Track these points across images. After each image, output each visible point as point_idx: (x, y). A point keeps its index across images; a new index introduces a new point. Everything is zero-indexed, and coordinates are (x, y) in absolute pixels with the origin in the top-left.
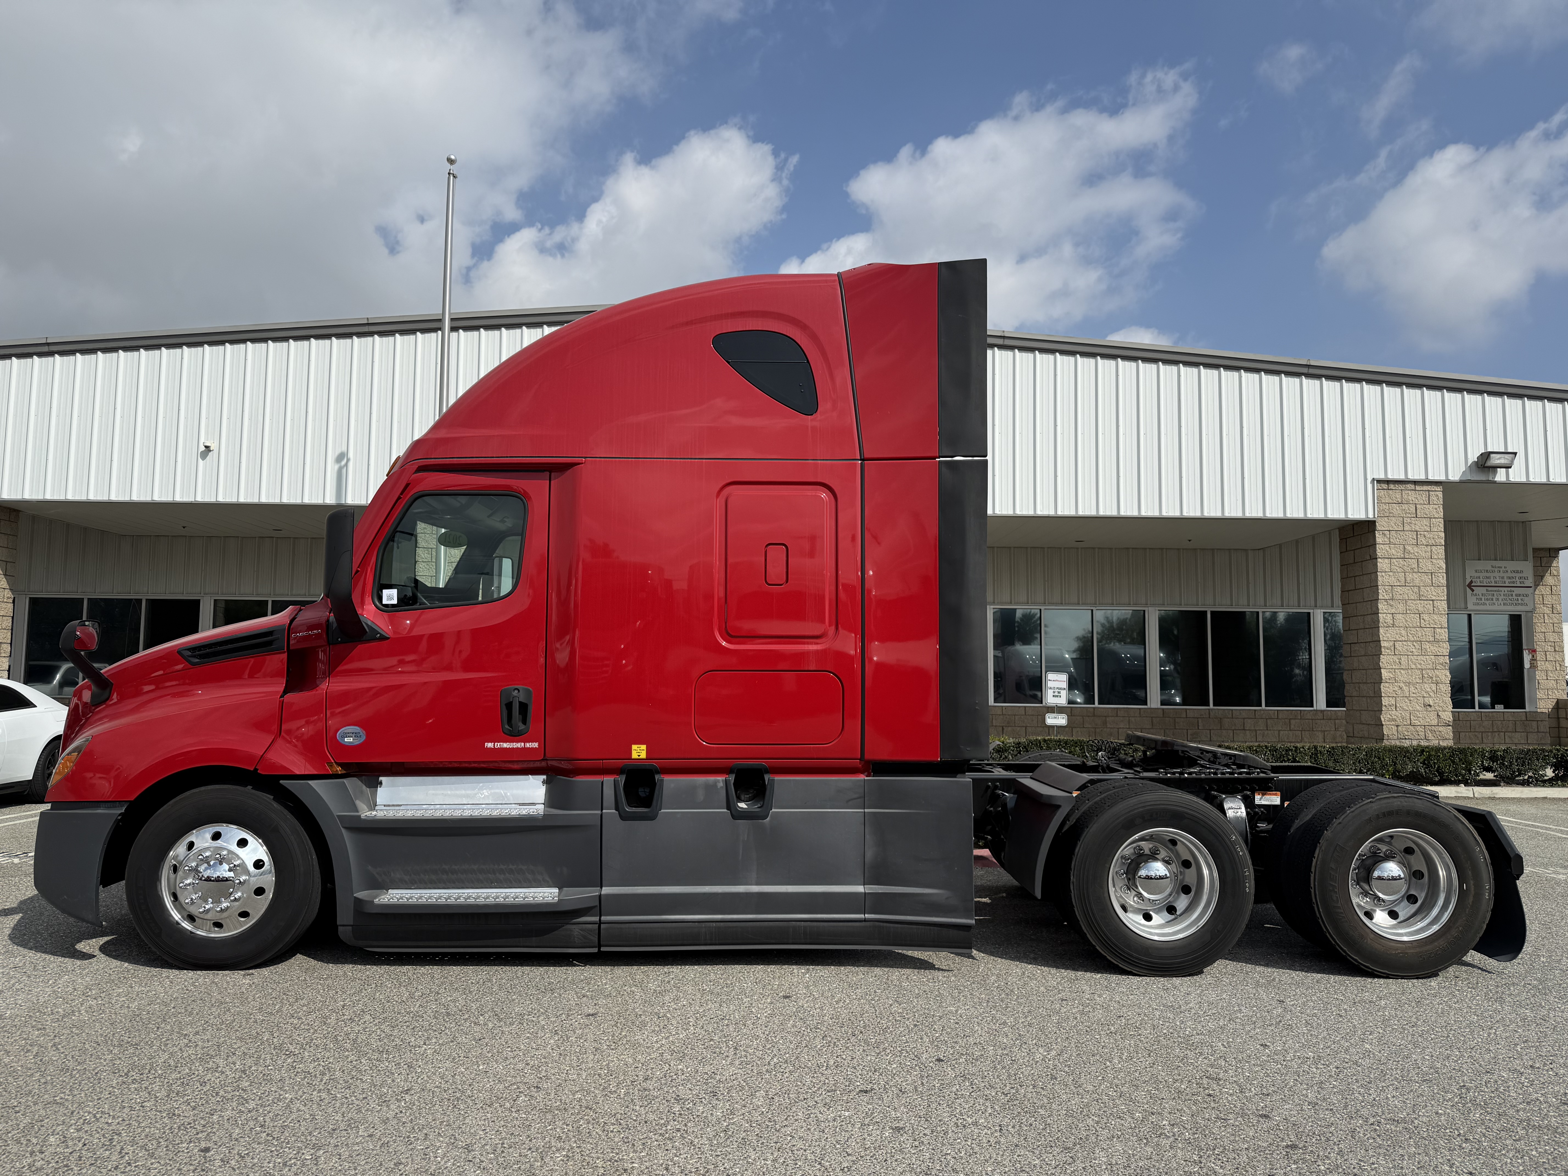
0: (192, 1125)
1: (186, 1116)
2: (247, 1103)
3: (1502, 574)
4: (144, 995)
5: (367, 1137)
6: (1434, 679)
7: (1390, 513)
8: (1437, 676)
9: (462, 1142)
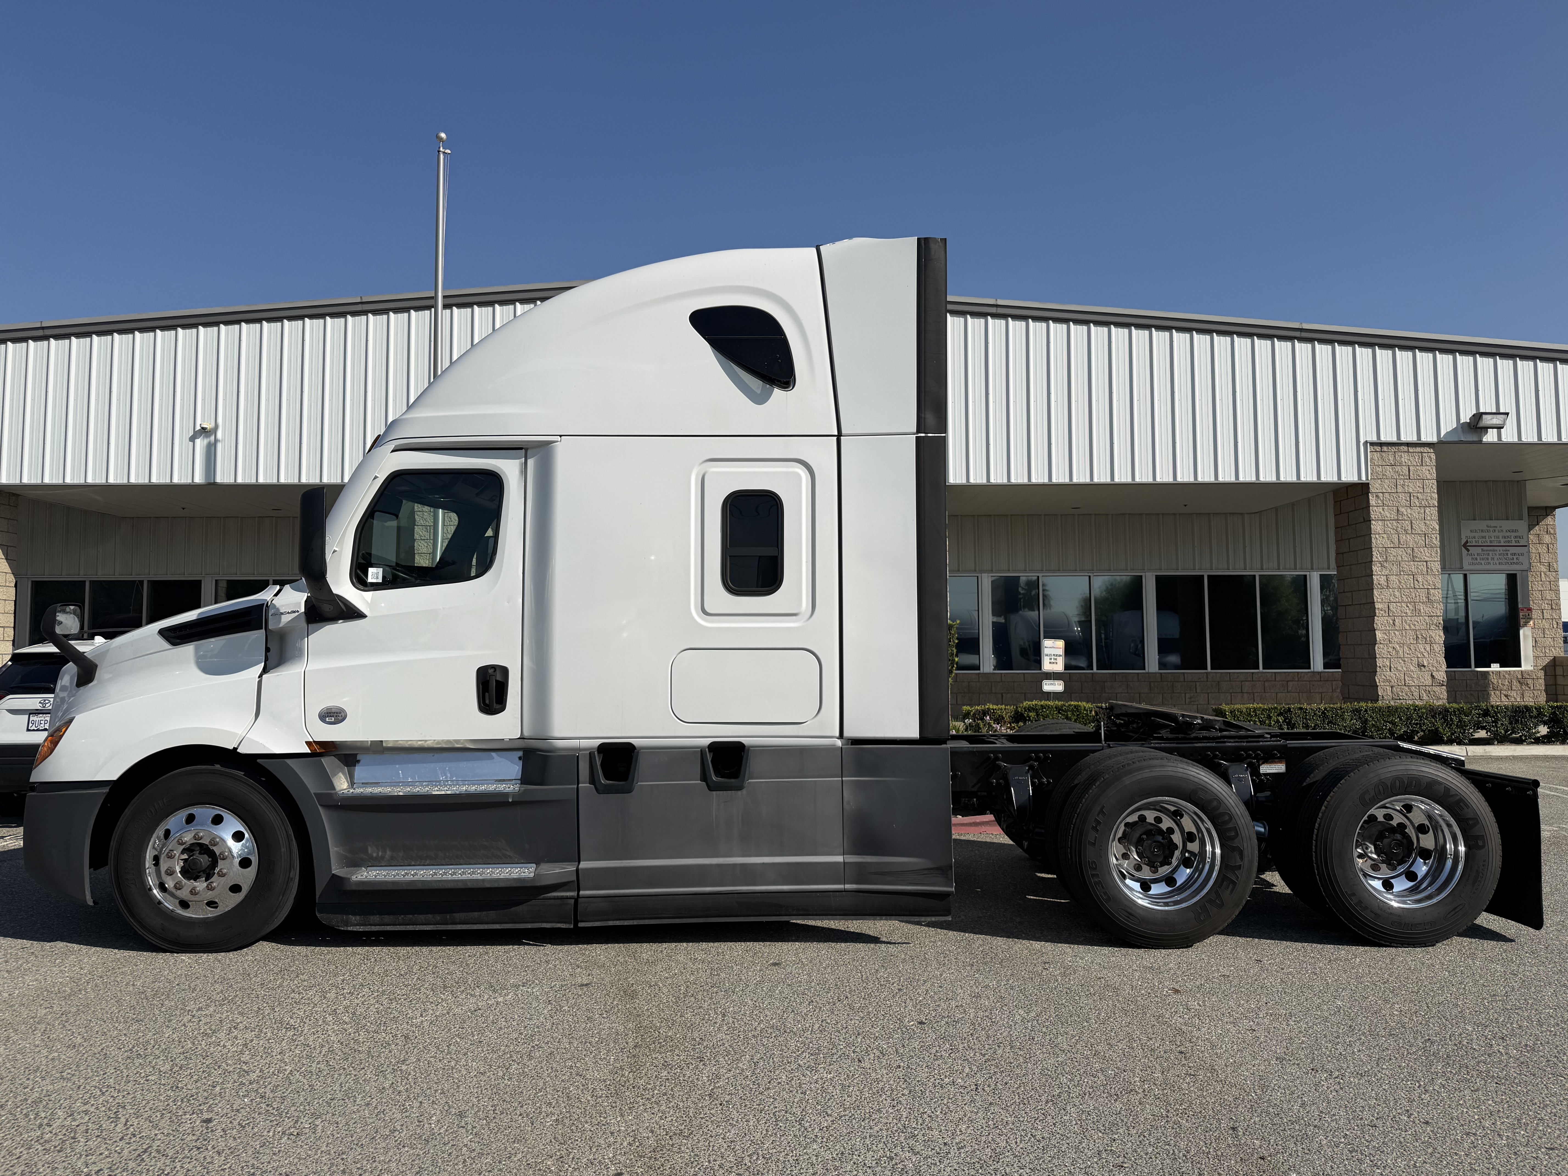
0: (194, 1097)
1: (189, 1089)
2: (248, 1075)
3: (1497, 534)
4: (149, 973)
5: (364, 1105)
6: (1428, 639)
7: (1383, 475)
8: (1431, 637)
9: (455, 1109)
